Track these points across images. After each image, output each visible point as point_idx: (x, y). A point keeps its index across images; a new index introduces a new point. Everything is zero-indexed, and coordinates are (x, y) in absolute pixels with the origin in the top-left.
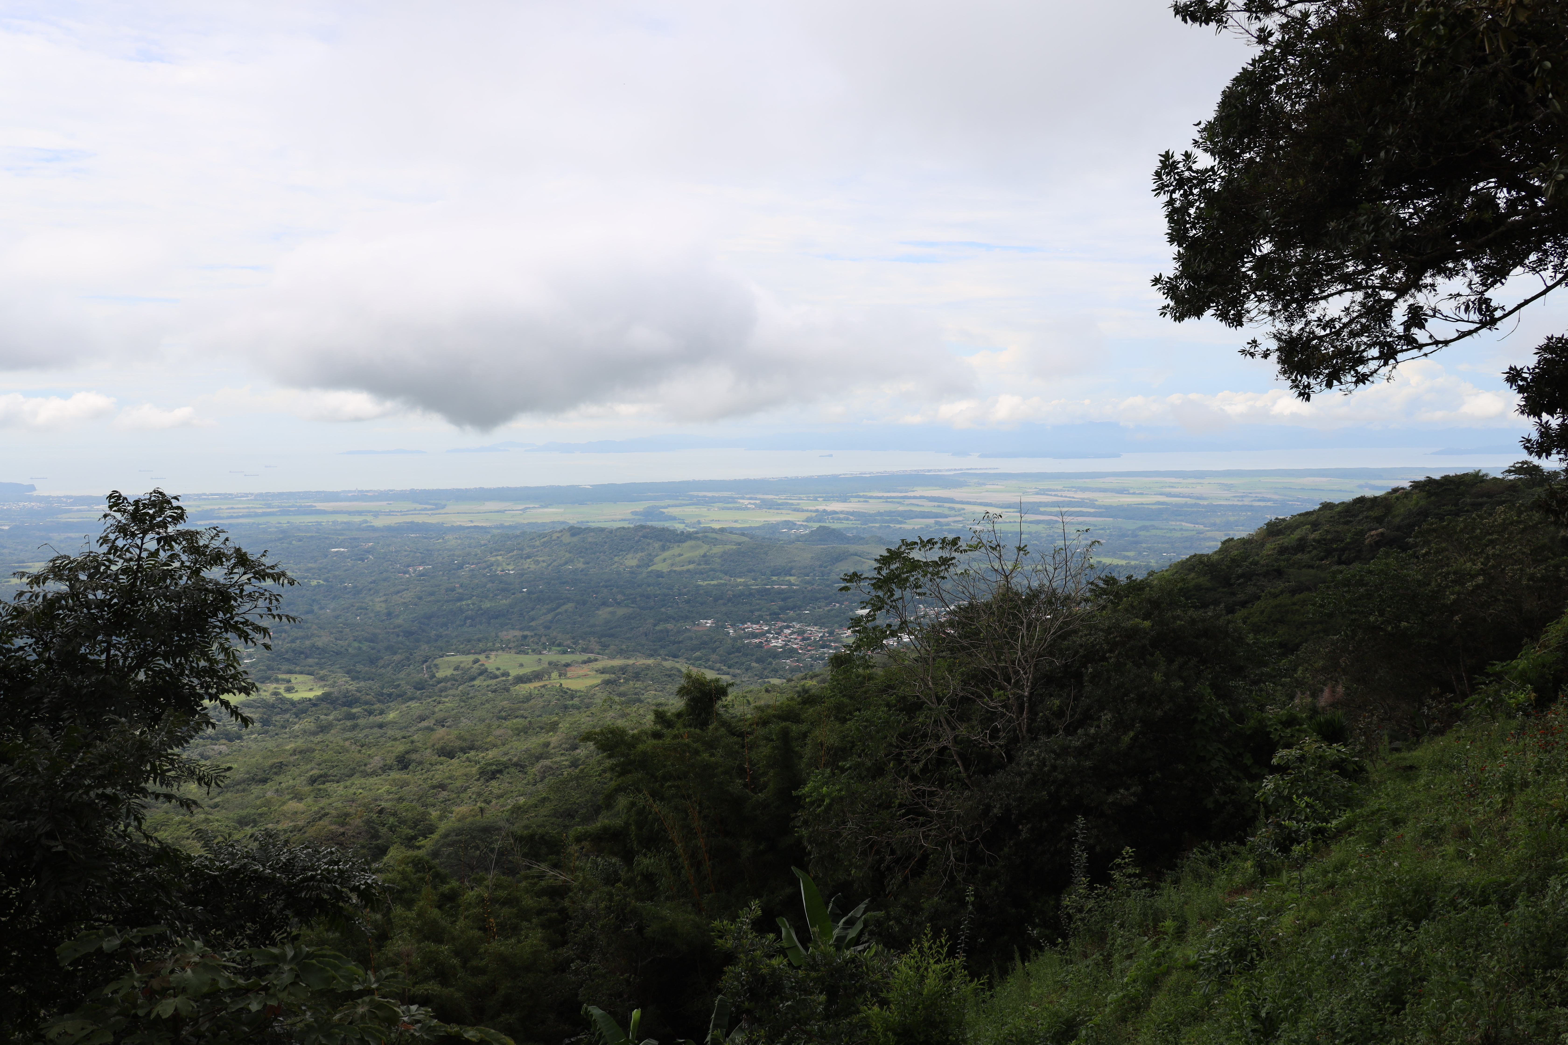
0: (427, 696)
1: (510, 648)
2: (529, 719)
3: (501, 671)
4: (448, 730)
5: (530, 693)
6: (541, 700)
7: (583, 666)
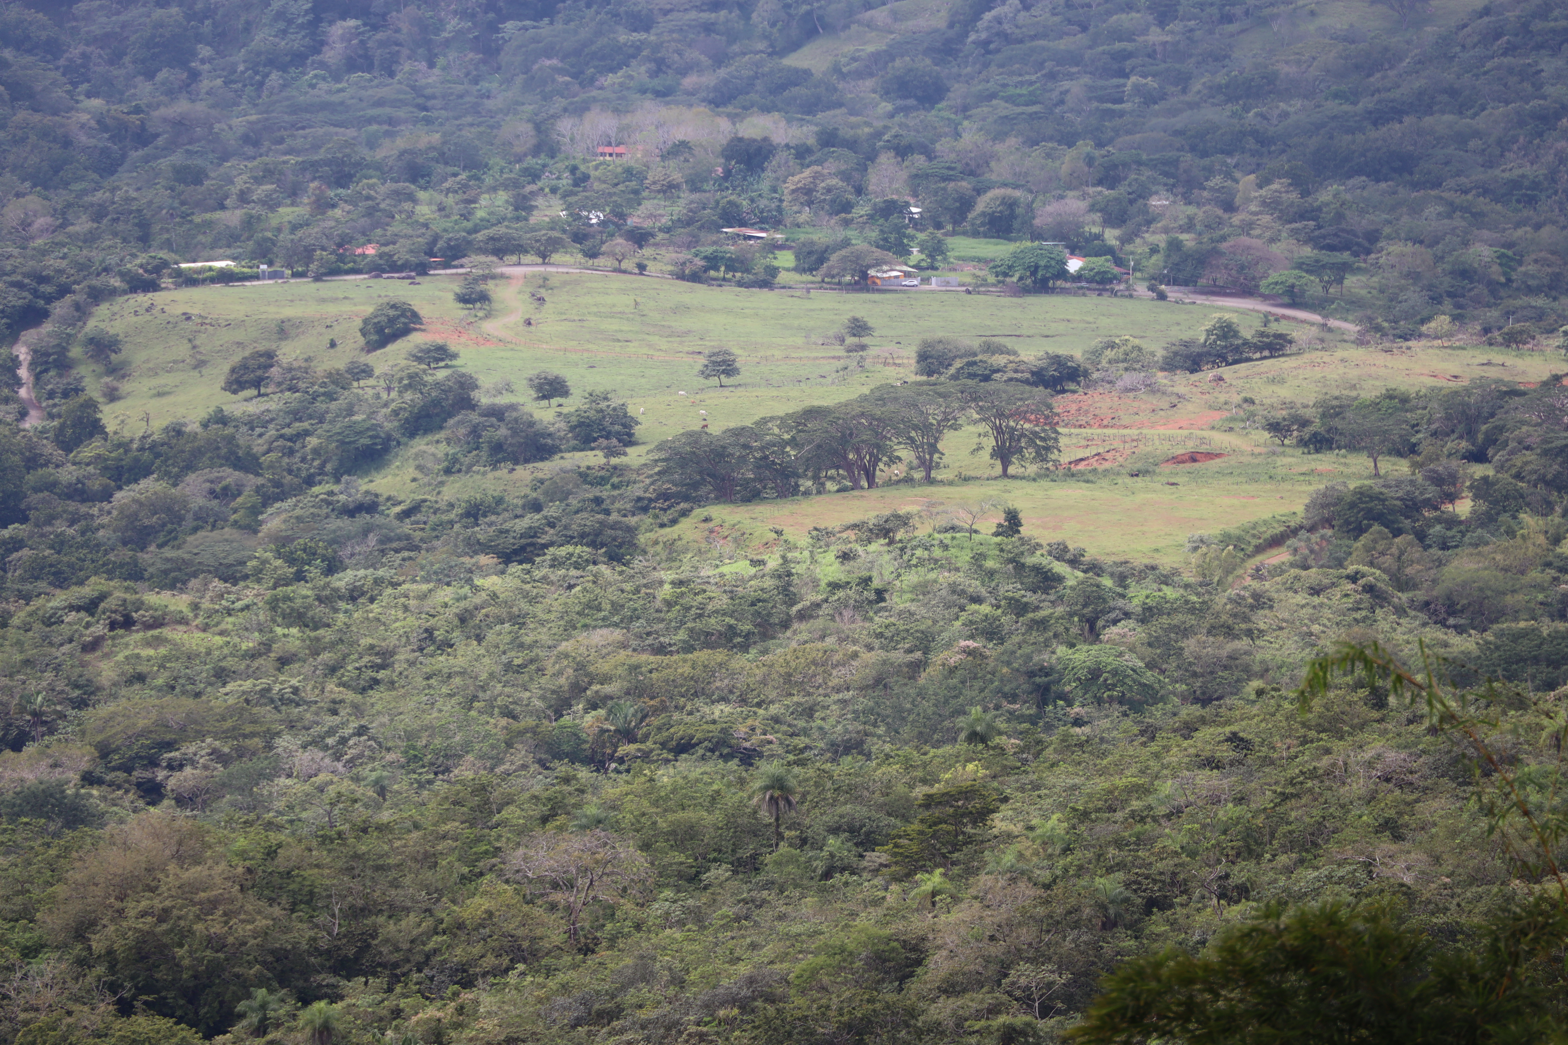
0: (36, 571)
1: (640, 238)
2: (768, 768)
3: (573, 404)
4: (184, 818)
5: (785, 575)
6: (860, 628)
7: (1182, 382)
